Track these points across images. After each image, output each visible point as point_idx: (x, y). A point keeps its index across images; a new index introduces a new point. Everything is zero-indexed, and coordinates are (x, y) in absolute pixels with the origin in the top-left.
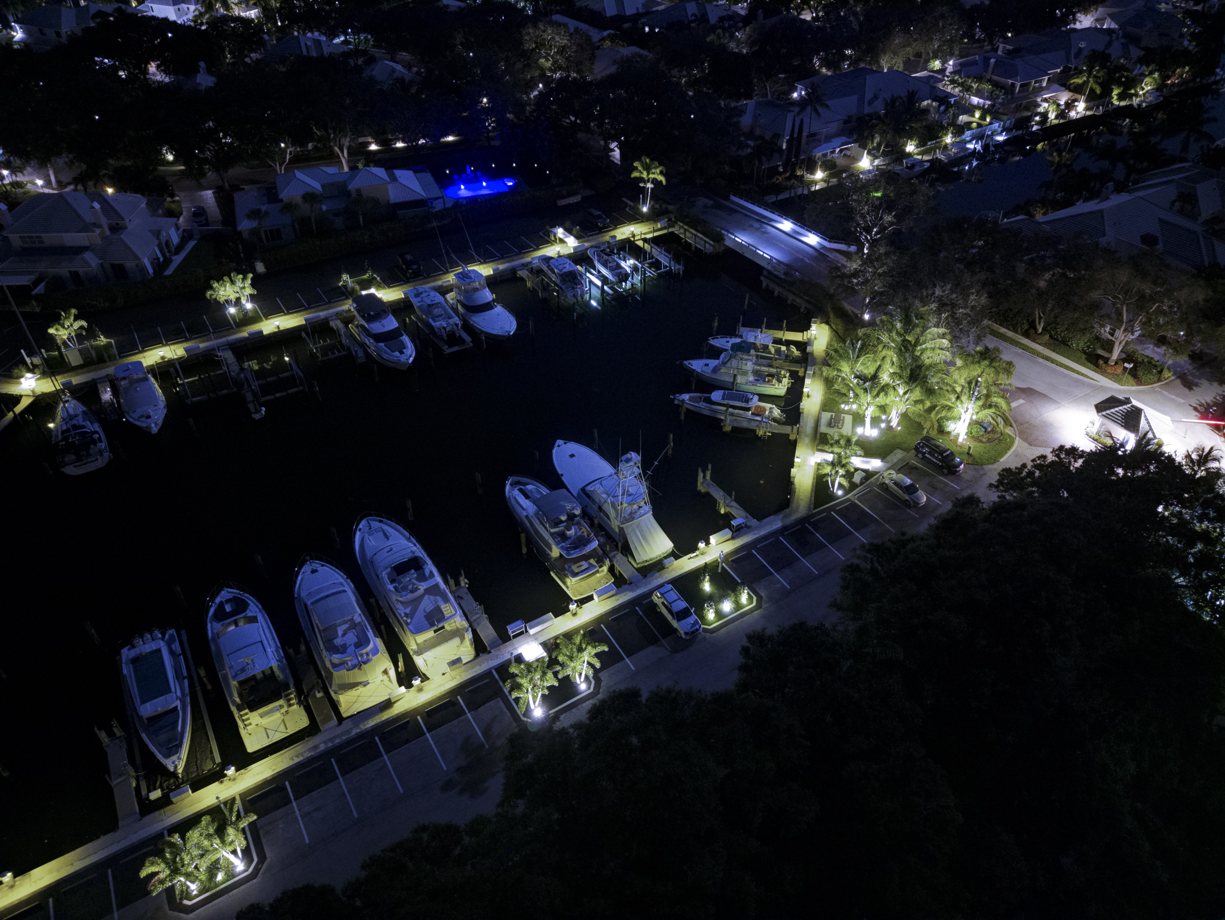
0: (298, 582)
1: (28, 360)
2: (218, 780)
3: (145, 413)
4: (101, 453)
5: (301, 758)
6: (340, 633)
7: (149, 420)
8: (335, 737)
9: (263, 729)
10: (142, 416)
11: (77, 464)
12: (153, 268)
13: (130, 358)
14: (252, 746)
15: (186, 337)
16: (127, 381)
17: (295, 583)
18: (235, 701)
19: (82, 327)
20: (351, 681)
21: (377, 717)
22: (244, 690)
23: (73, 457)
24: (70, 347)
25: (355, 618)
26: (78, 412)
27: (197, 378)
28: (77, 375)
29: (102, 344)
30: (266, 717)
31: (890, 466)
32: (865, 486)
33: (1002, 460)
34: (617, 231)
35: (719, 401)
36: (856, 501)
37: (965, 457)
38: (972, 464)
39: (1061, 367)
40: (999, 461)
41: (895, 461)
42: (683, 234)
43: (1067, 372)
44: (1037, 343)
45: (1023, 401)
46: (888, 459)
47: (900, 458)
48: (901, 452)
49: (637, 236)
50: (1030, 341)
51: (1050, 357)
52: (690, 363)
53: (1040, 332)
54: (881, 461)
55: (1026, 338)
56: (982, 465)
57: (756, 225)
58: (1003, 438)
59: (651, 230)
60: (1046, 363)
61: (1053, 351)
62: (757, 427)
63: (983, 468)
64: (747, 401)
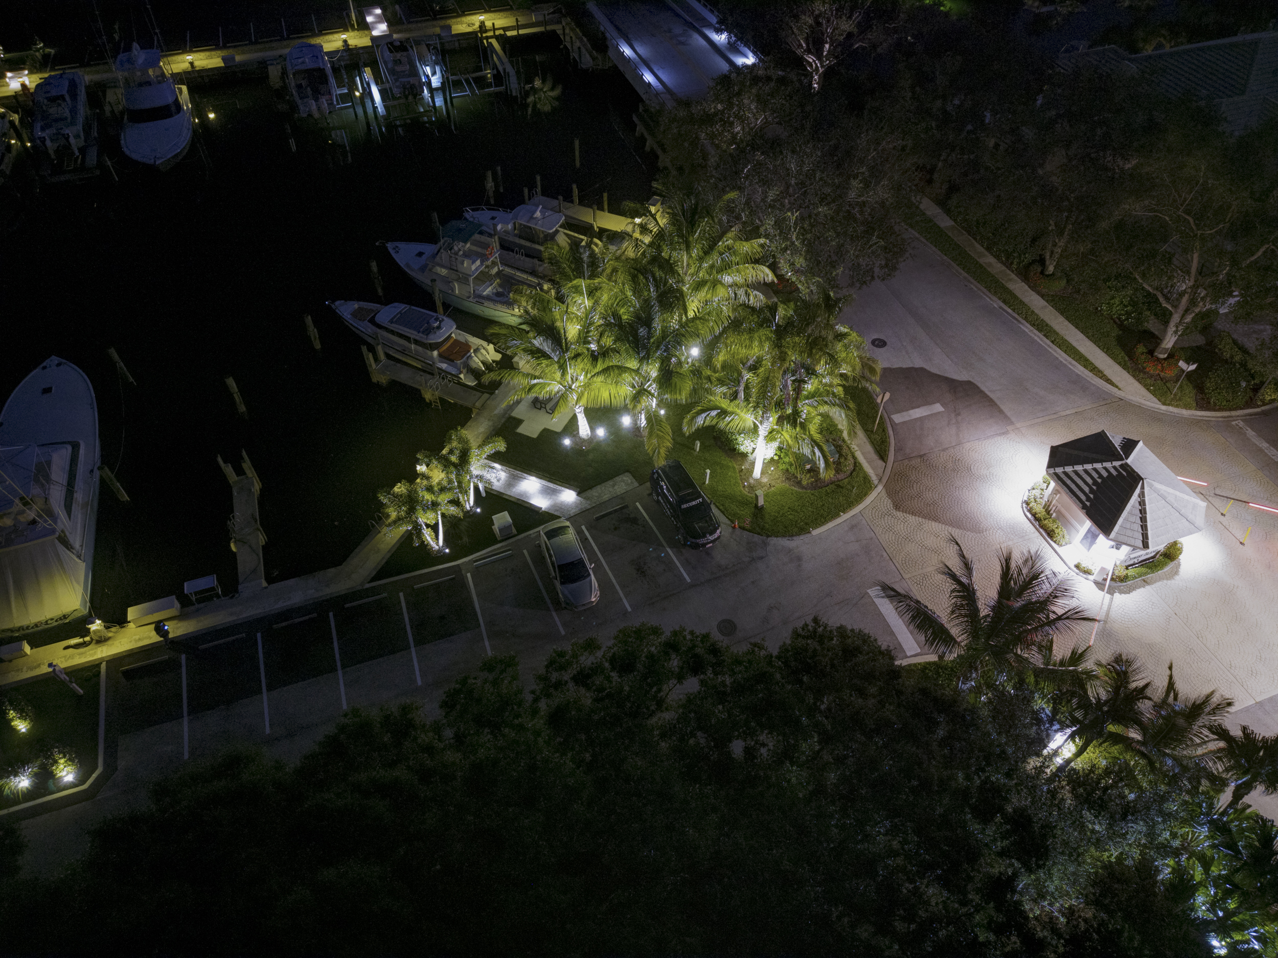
31: (589, 507)
32: (506, 546)
33: (815, 532)
34: (459, 19)
35: (385, 323)
36: (469, 575)
37: (746, 513)
38: (749, 531)
39: (1059, 347)
40: (809, 532)
41: (606, 497)
42: (564, 34)
43: (1066, 360)
44: (1039, 293)
45: (941, 409)
46: (595, 492)
47: (619, 493)
48: (630, 481)
49: (490, 30)
50: (1027, 287)
51: (1047, 325)
52: (397, 247)
53: (1051, 273)
54: (579, 494)
55: (1023, 281)
56: (768, 536)
57: (678, 29)
58: (849, 483)
59: (515, 24)
60: (1035, 335)
61: (1062, 313)
62: (421, 385)
63: (765, 544)
64: (429, 331)
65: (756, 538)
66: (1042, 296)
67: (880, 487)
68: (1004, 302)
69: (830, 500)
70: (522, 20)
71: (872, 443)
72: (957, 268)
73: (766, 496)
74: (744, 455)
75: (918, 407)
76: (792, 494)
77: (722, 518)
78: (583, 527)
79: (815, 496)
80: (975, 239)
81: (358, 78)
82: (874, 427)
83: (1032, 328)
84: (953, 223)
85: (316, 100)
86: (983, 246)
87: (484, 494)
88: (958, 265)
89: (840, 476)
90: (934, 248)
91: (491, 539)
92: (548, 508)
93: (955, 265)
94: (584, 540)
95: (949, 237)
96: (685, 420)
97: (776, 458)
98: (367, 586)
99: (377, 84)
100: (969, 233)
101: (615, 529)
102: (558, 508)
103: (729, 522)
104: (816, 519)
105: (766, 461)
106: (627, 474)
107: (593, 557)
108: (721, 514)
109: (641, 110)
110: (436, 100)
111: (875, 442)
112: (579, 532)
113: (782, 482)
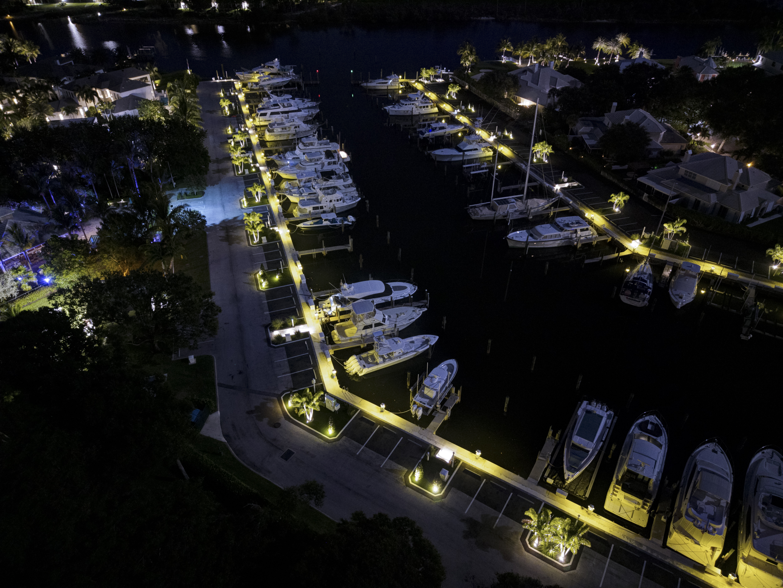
0: (700, 448)
1: (643, 233)
2: (582, 506)
3: (680, 295)
4: (644, 300)
5: (629, 541)
6: (705, 501)
7: (680, 300)
8: (655, 551)
9: (620, 505)
10: (678, 295)
11: (629, 297)
12: (743, 220)
13: (694, 261)
14: (608, 506)
15: (734, 267)
16: (684, 272)
17: (698, 448)
18: (618, 477)
19: (682, 232)
20: (689, 532)
21: (688, 568)
22: (627, 476)
23: (630, 293)
24: (667, 238)
25: (722, 501)
26: (648, 273)
27: (723, 293)
28: (660, 254)
29: (684, 245)
30: (627, 501)
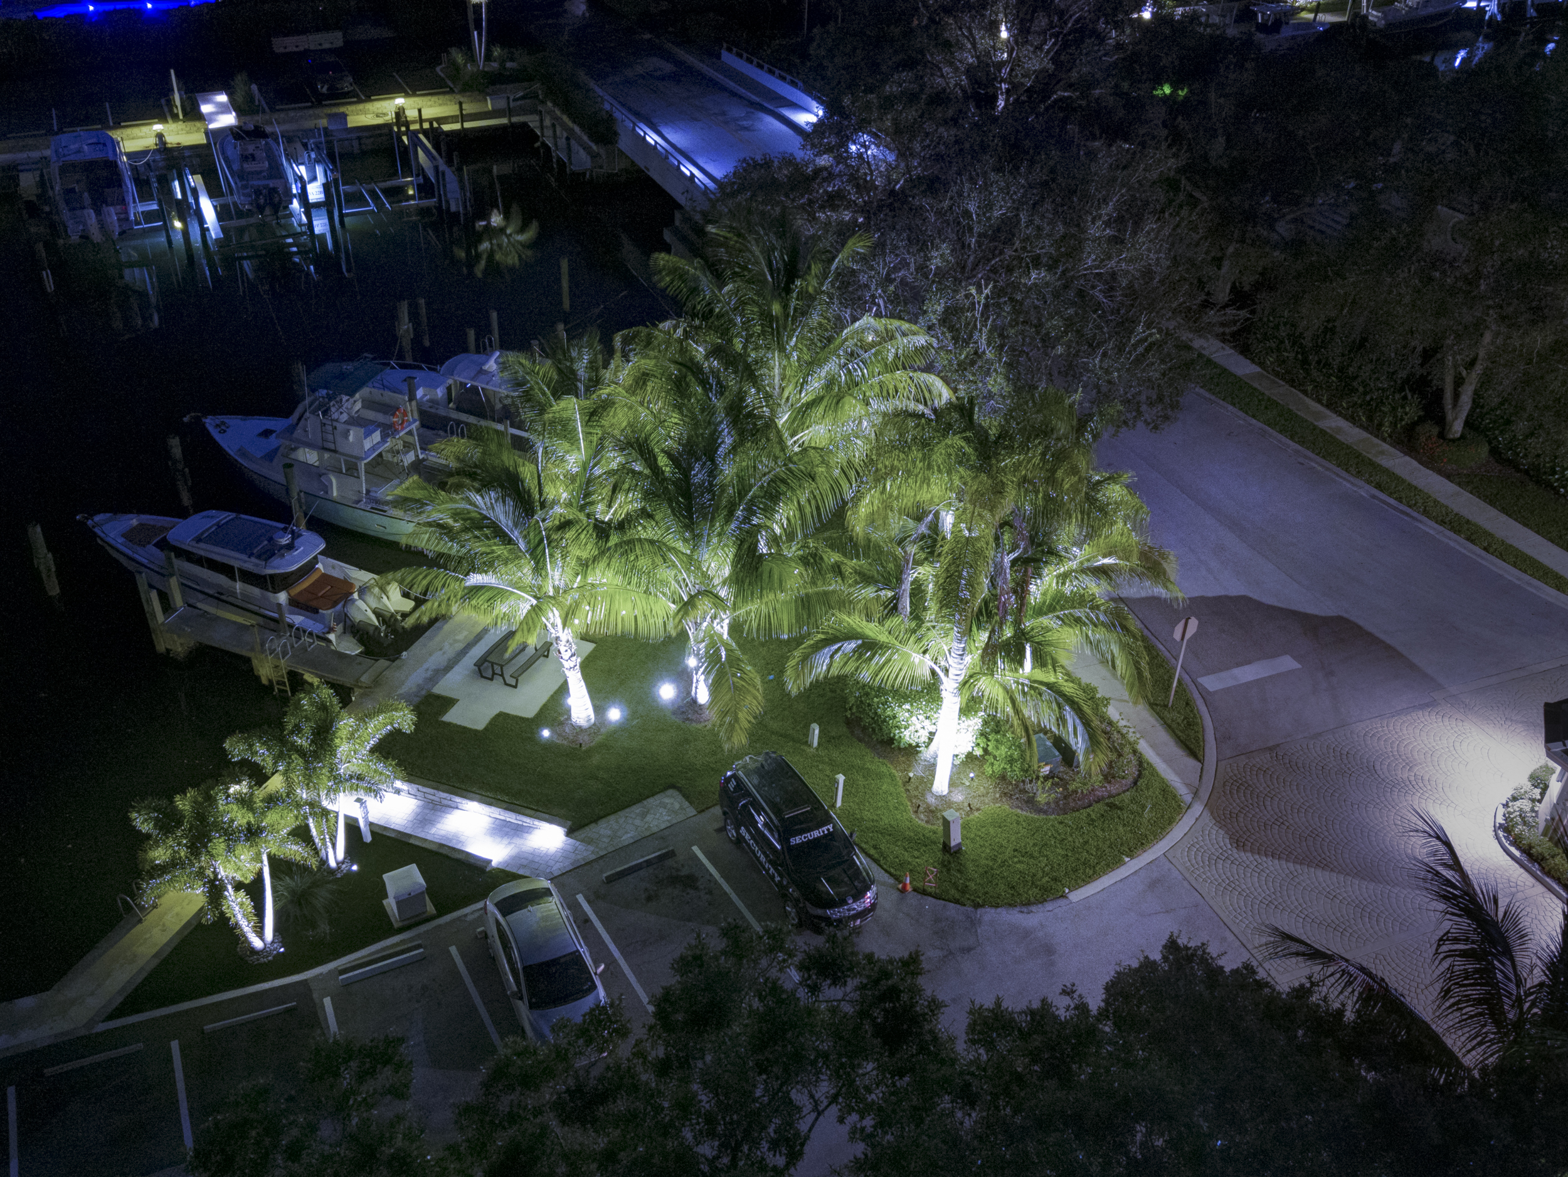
31: (593, 857)
32: (411, 939)
33: (1076, 896)
34: (361, 106)
35: (188, 545)
36: (327, 1001)
37: (928, 863)
38: (936, 897)
39: (1501, 556)
40: (1064, 896)
41: (627, 838)
42: (542, 128)
43: (1519, 579)
44: (1440, 472)
45: (1295, 665)
46: (603, 829)
47: (655, 830)
48: (677, 806)
49: (414, 122)
50: (1415, 463)
51: (1468, 522)
52: (223, 423)
53: (1458, 435)
54: (570, 833)
55: (1406, 454)
56: (977, 906)
57: (737, 111)
58: (1133, 800)
59: (458, 113)
60: (1450, 539)
61: (1492, 503)
62: (252, 649)
63: (973, 923)
64: (271, 552)
65: (952, 910)
66: (1449, 477)
67: (1198, 808)
68: (1379, 486)
69: (1100, 833)
70: (469, 108)
71: (1169, 727)
72: (1280, 436)
73: (965, 827)
74: (912, 751)
75: (1249, 662)
76: (1018, 823)
77: (876, 872)
78: (580, 898)
79: (1067, 825)
80: (1305, 392)
81: (177, 183)
82: (1168, 697)
83: (1441, 528)
84: (1258, 369)
85: (98, 212)
86: (1319, 401)
87: (368, 838)
88: (1280, 432)
89: (1113, 788)
90: (1230, 408)
91: (381, 927)
92: (507, 863)
93: (1275, 433)
94: (583, 923)
95: (1255, 389)
96: (792, 663)
97: (978, 752)
98: (101, 1027)
99: (211, 196)
100: (1292, 383)
101: (649, 899)
102: (525, 862)
103: (891, 881)
104: (1075, 871)
105: (957, 762)
106: (670, 792)
107: (600, 953)
108: (874, 866)
109: (677, 223)
110: (315, 223)
111: (1174, 726)
112: (572, 906)
113: (995, 801)
